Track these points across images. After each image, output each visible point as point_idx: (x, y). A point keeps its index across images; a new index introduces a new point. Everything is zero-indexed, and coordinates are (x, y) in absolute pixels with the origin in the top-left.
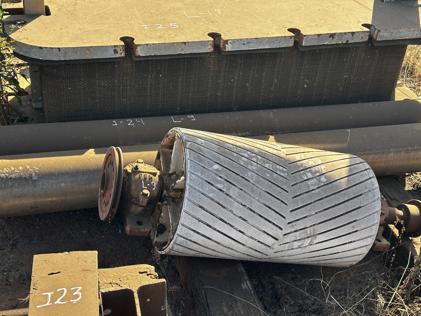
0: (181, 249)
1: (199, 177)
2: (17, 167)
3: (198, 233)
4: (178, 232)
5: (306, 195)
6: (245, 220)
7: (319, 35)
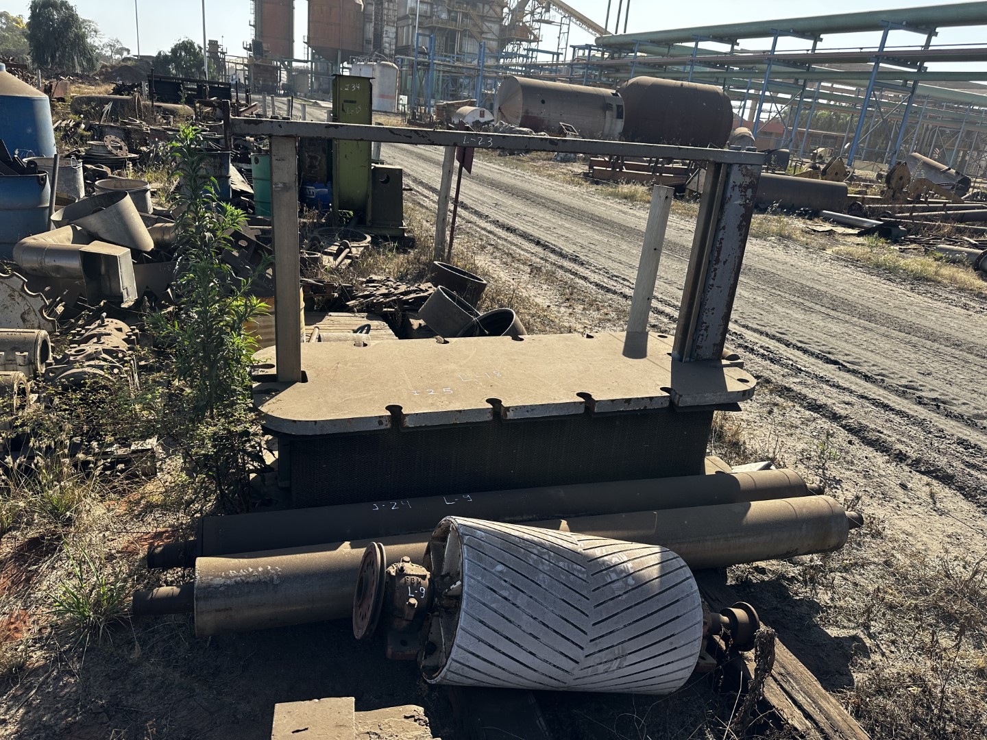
0: (456, 678)
1: (478, 581)
2: (256, 568)
3: (478, 656)
4: (452, 655)
5: (610, 602)
6: (536, 638)
7: (613, 401)
